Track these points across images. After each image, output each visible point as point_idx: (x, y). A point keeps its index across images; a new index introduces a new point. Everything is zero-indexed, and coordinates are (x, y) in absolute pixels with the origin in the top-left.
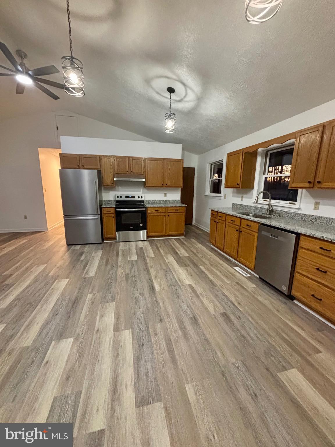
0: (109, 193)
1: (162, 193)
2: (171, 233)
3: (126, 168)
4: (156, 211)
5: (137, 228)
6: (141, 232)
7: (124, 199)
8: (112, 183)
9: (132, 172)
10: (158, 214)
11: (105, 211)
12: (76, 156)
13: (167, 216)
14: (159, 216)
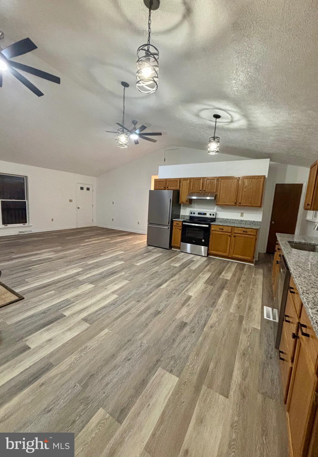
0: (186, 209)
1: (239, 213)
2: (235, 256)
3: (200, 188)
4: (220, 229)
5: (198, 243)
6: (203, 247)
7: (196, 215)
8: (186, 201)
9: (204, 191)
10: (222, 233)
11: (175, 224)
12: (164, 180)
13: (233, 237)
14: (224, 235)
